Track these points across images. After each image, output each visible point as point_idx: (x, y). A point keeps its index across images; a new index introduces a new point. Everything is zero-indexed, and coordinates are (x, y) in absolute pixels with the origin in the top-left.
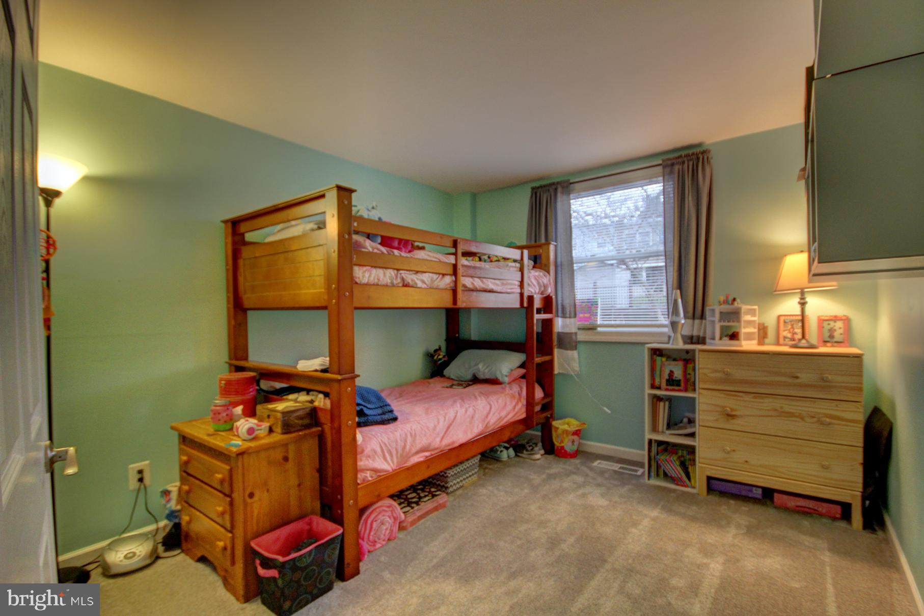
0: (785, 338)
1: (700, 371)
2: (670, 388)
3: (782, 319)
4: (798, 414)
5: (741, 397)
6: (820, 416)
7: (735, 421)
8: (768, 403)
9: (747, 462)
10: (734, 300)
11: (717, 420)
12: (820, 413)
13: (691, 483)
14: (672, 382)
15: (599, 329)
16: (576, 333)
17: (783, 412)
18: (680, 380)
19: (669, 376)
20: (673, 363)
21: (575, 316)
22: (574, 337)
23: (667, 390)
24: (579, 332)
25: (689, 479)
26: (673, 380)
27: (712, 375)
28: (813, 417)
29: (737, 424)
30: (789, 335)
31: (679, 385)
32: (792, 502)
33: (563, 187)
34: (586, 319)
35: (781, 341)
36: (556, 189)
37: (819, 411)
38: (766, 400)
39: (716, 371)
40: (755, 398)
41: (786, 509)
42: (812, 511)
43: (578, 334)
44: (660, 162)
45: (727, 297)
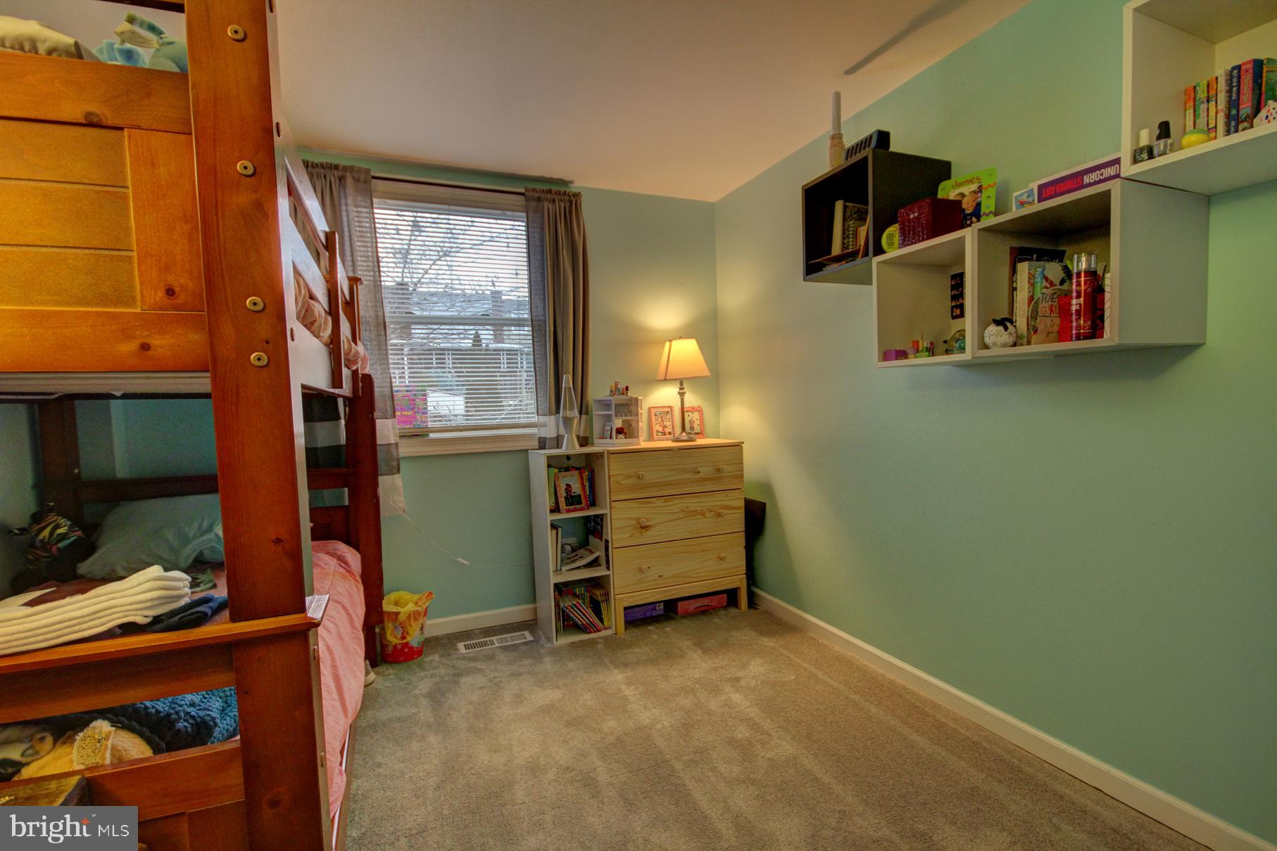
0: (658, 432)
1: (611, 479)
2: (571, 507)
3: (653, 410)
4: (699, 511)
5: (653, 503)
6: (717, 508)
7: (651, 532)
8: (678, 504)
9: (660, 576)
10: (627, 388)
11: (631, 536)
12: (716, 506)
13: (603, 625)
14: (573, 500)
15: (432, 435)
16: (397, 444)
17: (689, 512)
18: (579, 496)
19: (566, 493)
20: (567, 473)
21: (394, 416)
22: (394, 451)
23: (568, 511)
24: (403, 442)
25: (601, 620)
26: (571, 497)
27: (624, 482)
28: (711, 511)
29: (650, 535)
30: (660, 429)
31: (580, 503)
32: (692, 606)
33: (357, 180)
34: (408, 420)
35: (655, 437)
36: (342, 179)
37: (715, 503)
38: (676, 502)
39: (629, 477)
40: (665, 501)
41: (688, 615)
42: (707, 608)
43: (399, 445)
44: (523, 191)
45: (616, 384)
